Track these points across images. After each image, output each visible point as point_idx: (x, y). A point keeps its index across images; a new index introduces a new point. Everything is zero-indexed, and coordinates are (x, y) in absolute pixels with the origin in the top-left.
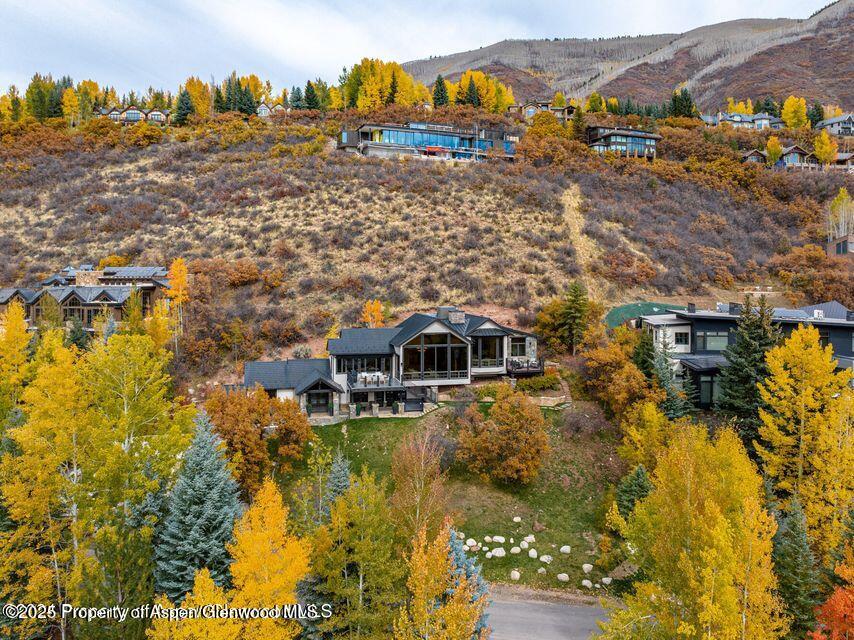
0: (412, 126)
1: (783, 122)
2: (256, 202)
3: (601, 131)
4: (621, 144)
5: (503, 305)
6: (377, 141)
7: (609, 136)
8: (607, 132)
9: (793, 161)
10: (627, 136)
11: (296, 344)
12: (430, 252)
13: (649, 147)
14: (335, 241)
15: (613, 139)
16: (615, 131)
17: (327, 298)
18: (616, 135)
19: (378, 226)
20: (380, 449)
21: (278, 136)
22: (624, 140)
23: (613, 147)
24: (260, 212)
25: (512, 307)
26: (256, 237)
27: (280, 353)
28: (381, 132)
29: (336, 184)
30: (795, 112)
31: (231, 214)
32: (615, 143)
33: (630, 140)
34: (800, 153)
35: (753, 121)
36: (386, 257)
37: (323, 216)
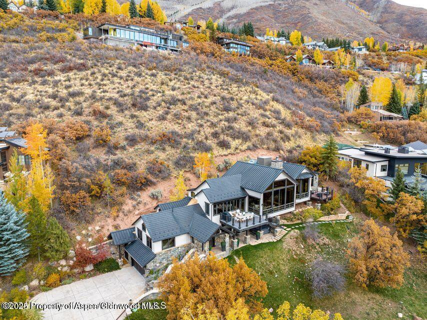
0: (132, 27)
1: (291, 43)
2: (51, 74)
3: (225, 40)
4: (235, 48)
5: (268, 149)
6: (113, 35)
7: (229, 43)
8: (228, 41)
9: (305, 62)
10: (238, 44)
11: (149, 188)
12: (206, 114)
13: (247, 51)
14: (134, 105)
15: (231, 45)
16: (232, 41)
17: (153, 148)
18: (233, 43)
19: (159, 95)
20: (271, 273)
21: (38, 27)
22: (236, 46)
23: (231, 50)
24: (60, 81)
25: (274, 150)
26: (67, 100)
27: (139, 196)
28: (115, 30)
29: (109, 63)
30: (297, 38)
31: (34, 82)
32: (232, 47)
33: (239, 46)
34: (309, 59)
35: (279, 41)
36: (177, 116)
37: (112, 86)
